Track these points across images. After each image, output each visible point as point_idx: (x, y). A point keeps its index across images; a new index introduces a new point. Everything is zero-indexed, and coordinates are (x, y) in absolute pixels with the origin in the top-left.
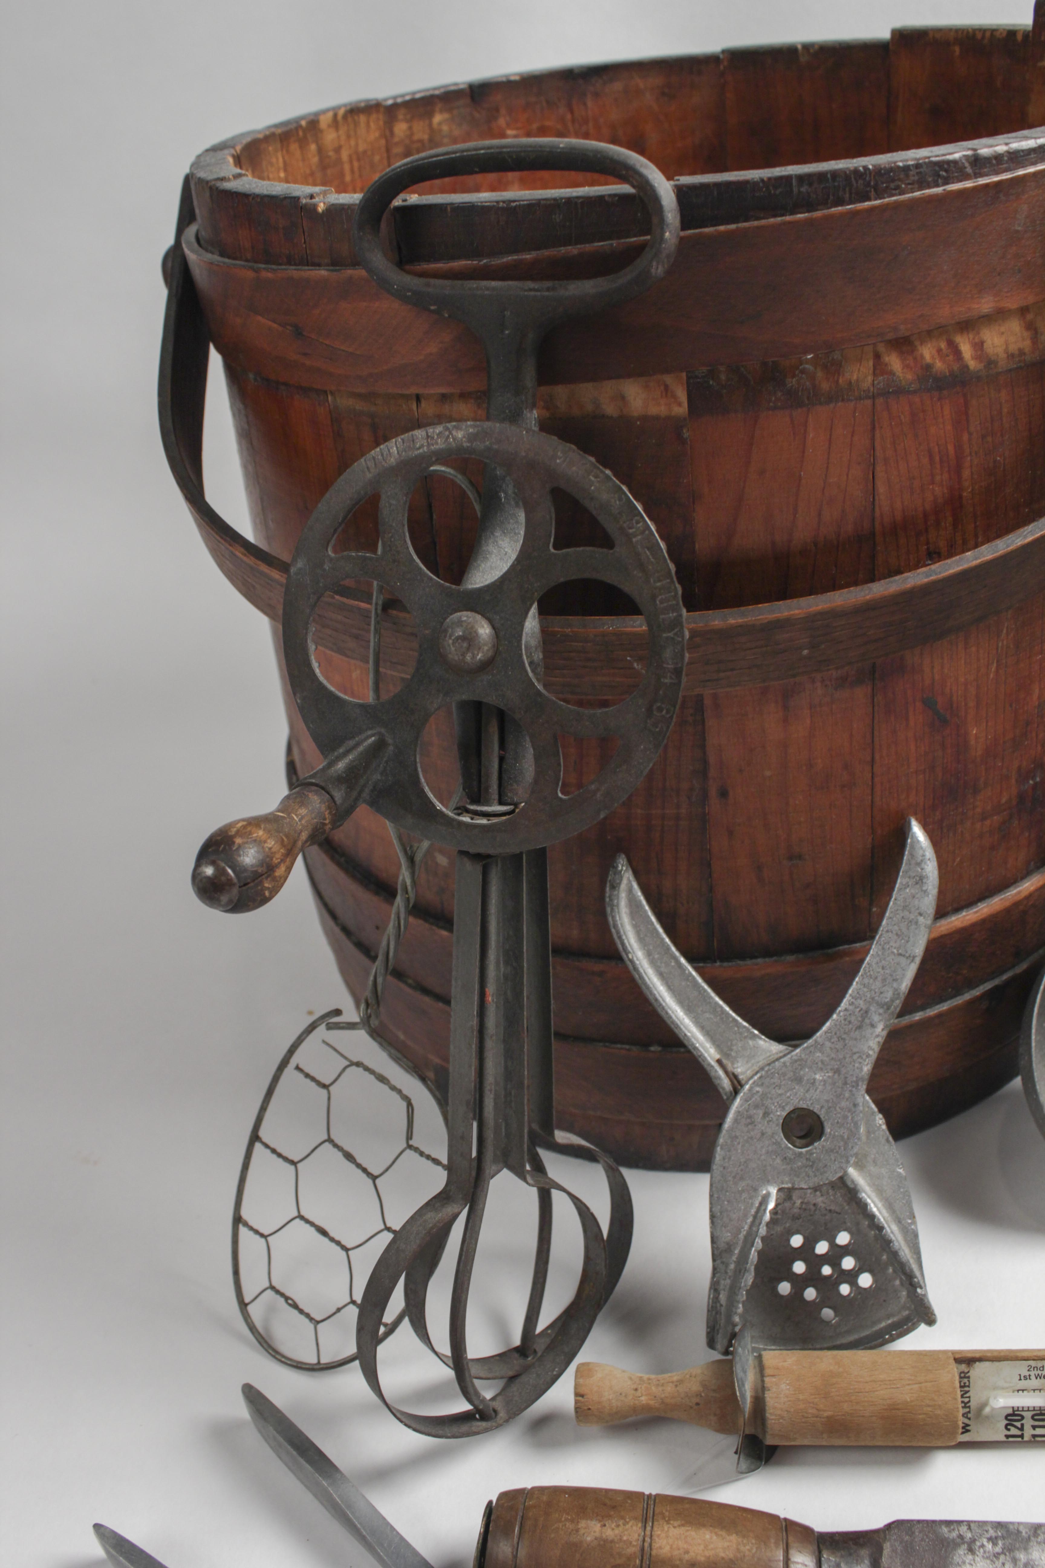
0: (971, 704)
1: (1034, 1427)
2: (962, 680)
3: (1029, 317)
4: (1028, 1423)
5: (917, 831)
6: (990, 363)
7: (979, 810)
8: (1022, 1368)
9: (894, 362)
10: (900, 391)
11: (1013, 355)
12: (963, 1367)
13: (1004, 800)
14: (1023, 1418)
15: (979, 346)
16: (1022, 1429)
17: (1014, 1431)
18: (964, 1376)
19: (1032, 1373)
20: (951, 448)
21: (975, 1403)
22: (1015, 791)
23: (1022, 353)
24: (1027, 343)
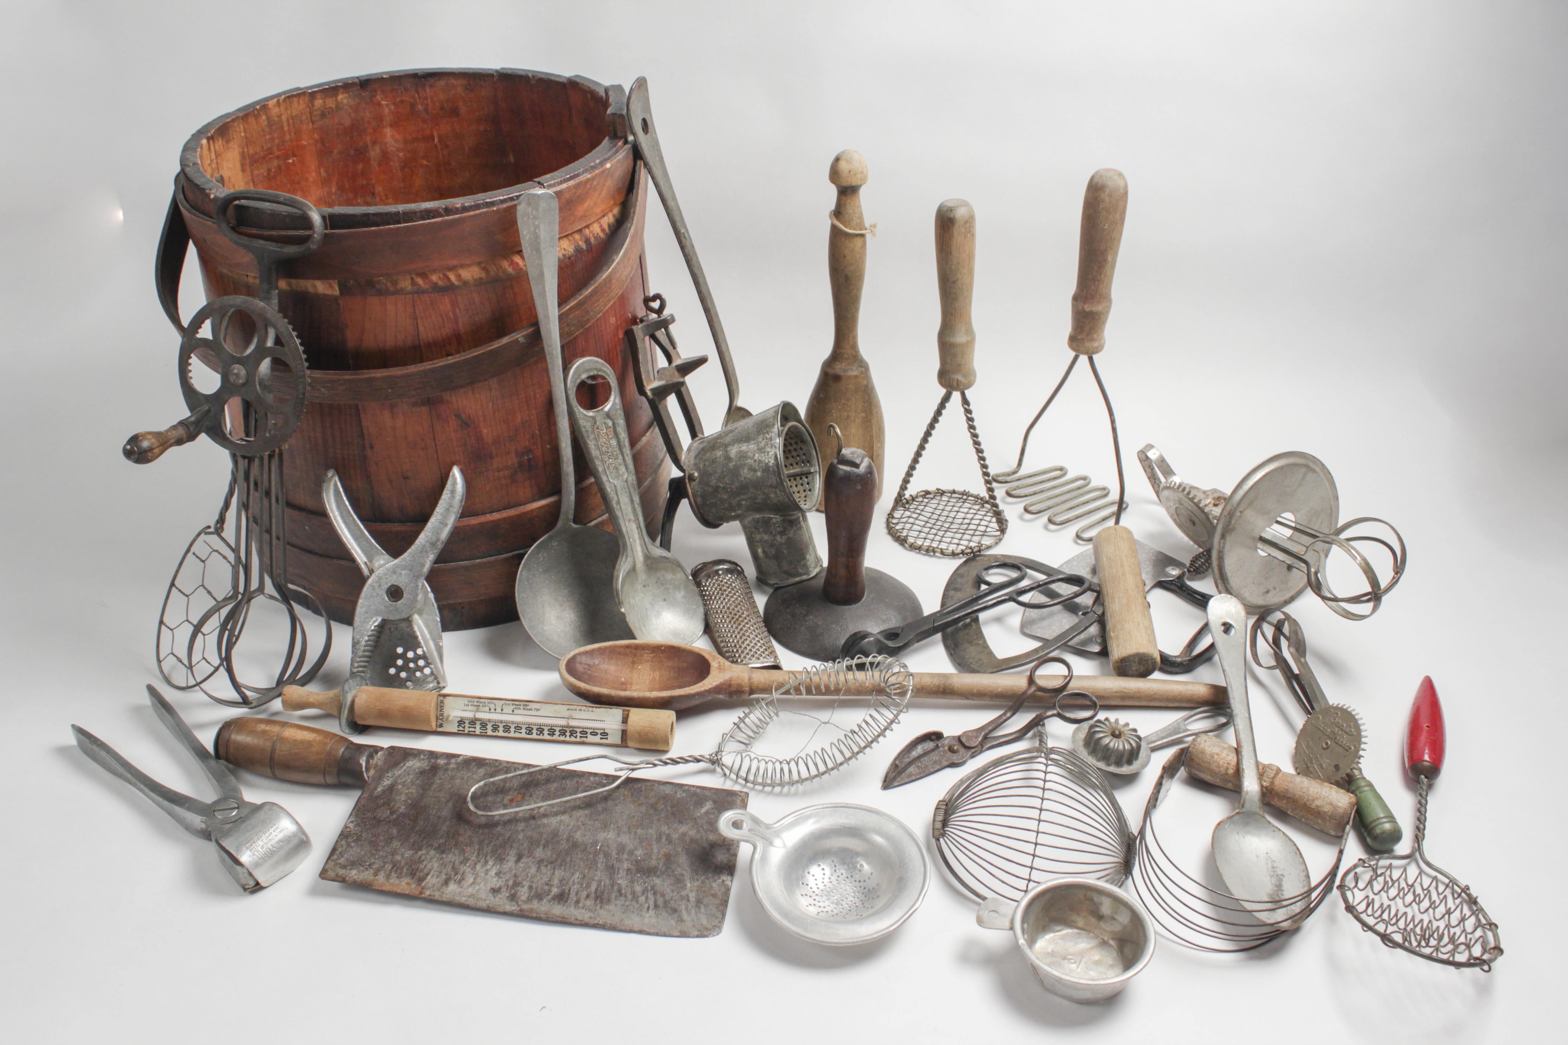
0: (481, 419)
1: (469, 727)
2: (474, 408)
3: (483, 265)
4: (467, 725)
5: (456, 472)
6: (465, 283)
7: (495, 467)
8: (465, 701)
9: (420, 281)
10: (424, 292)
11: (476, 280)
12: (442, 699)
13: (510, 464)
14: (465, 723)
15: (459, 276)
16: (464, 728)
17: (461, 728)
18: (442, 702)
19: (470, 704)
20: (451, 314)
21: (445, 715)
22: (515, 460)
23: (481, 279)
24: (483, 275)
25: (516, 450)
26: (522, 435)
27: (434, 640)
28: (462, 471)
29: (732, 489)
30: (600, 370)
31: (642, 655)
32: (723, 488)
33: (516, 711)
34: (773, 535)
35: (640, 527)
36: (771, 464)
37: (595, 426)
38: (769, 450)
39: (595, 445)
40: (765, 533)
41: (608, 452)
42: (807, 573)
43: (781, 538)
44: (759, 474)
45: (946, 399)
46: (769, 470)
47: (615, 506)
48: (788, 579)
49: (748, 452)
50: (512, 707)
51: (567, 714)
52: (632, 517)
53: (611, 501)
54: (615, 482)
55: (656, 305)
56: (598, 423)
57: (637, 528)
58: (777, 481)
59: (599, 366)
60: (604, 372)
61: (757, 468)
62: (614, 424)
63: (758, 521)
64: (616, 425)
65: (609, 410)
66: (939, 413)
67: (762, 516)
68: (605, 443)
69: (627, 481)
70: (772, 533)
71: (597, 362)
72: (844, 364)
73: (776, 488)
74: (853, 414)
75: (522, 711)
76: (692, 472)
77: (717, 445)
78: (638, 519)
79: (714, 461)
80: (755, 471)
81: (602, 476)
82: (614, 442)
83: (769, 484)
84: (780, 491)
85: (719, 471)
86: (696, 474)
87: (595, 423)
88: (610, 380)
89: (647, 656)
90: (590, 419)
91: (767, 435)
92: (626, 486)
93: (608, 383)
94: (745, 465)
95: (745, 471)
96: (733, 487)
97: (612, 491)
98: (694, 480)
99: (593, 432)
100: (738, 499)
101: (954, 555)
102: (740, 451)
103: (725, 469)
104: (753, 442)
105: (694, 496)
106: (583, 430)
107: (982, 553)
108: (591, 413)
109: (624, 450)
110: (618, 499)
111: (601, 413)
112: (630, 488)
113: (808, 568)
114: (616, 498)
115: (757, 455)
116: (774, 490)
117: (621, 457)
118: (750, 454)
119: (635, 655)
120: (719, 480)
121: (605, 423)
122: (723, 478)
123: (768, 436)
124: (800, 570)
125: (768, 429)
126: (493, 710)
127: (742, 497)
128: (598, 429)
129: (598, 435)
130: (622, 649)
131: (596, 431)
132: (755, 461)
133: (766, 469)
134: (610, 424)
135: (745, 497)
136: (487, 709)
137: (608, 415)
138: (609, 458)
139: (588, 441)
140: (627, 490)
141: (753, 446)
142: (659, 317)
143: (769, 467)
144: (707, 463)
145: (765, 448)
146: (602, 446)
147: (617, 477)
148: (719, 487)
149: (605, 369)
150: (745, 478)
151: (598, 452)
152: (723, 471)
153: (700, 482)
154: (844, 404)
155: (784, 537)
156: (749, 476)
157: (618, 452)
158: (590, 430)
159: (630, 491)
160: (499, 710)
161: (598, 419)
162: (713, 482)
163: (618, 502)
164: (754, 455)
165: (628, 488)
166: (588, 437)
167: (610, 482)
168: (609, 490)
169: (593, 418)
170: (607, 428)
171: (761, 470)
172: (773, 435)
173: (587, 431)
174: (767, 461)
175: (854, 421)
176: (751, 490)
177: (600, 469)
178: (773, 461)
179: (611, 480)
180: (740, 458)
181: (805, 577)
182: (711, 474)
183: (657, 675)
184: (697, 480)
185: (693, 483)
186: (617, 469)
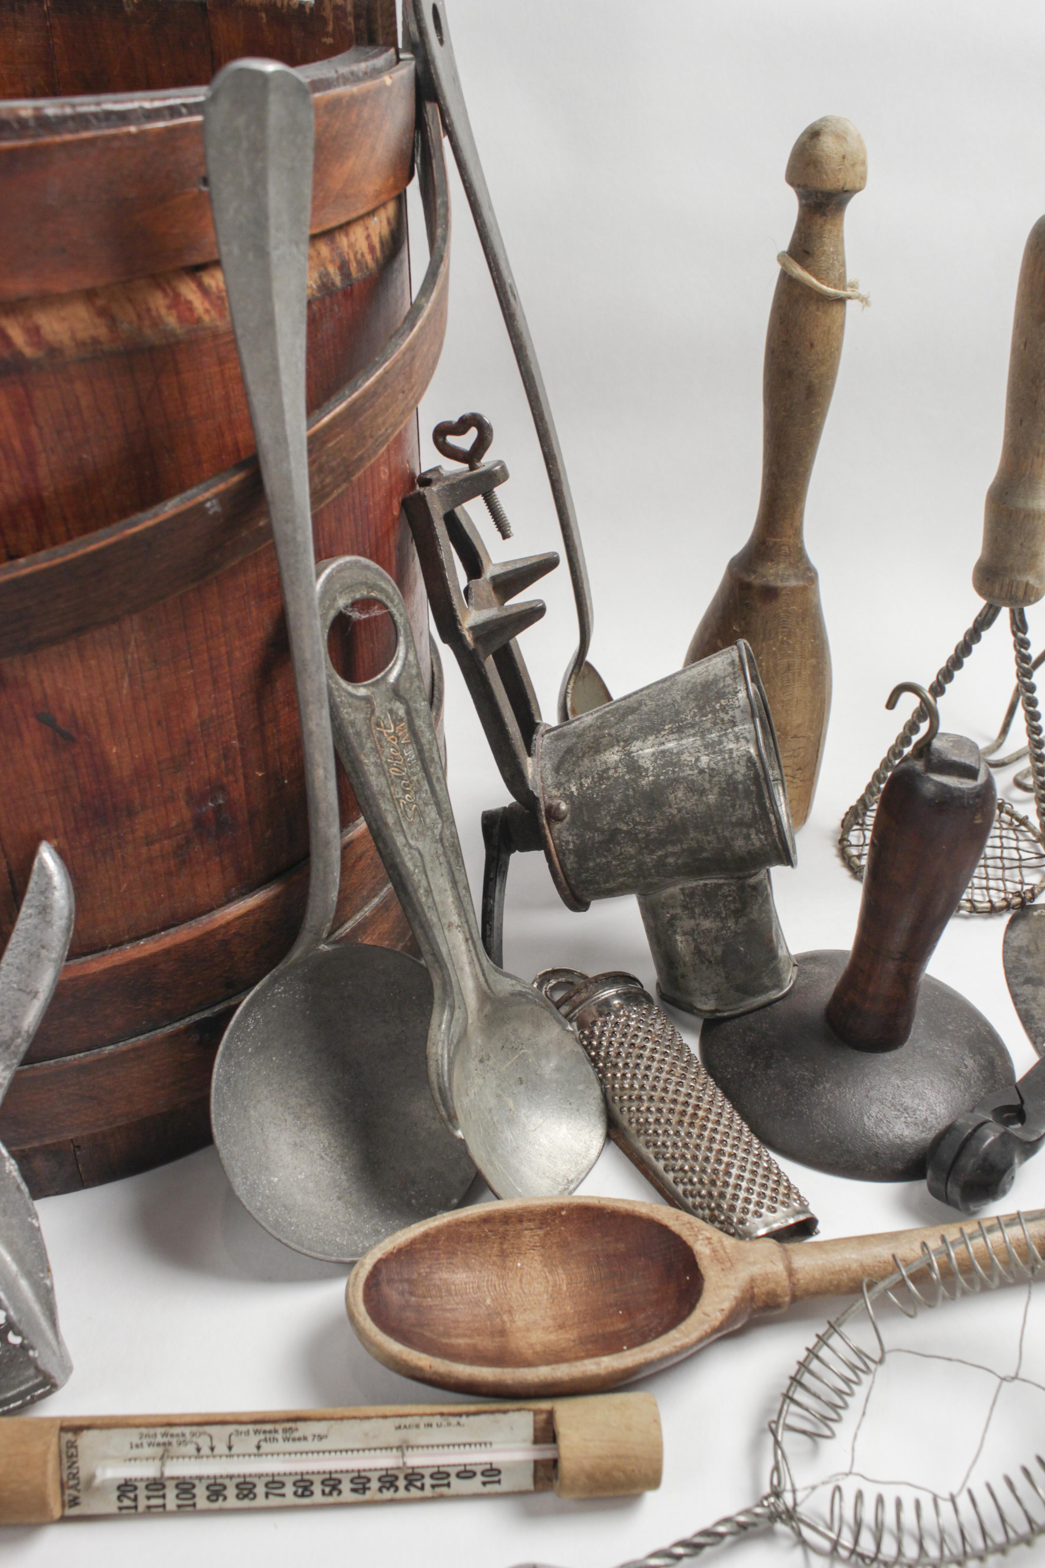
0: (104, 720)
1: (148, 1498)
2: (84, 694)
3: (99, 301)
4: (142, 1493)
5: (48, 857)
6: (54, 351)
7: (140, 834)
8: (133, 1435)
11: (84, 343)
12: (69, 1436)
13: (174, 824)
14: (136, 1488)
15: (34, 332)
16: (135, 1499)
17: (127, 1502)
18: (70, 1445)
19: (145, 1441)
20: (16, 443)
21: (83, 1475)
22: (187, 814)
23: (95, 341)
24: (102, 331)
25: (188, 790)
26: (202, 754)
27: (29, 1275)
28: (61, 853)
29: (648, 835)
30: (372, 587)
31: (518, 1235)
32: (627, 833)
33: (266, 1447)
34: (722, 919)
35: (472, 937)
36: (739, 777)
37: (373, 719)
38: (732, 746)
39: (376, 764)
40: (706, 916)
41: (401, 778)
42: (778, 985)
43: (737, 923)
44: (712, 798)
45: (984, 621)
46: (736, 789)
47: (423, 899)
48: (742, 1000)
49: (680, 753)
50: (254, 1440)
51: (395, 1438)
52: (455, 919)
53: (416, 891)
54: (420, 845)
55: (465, 441)
56: (377, 713)
57: (467, 940)
58: (754, 812)
59: (371, 577)
60: (382, 590)
61: (707, 786)
62: (408, 712)
63: (692, 894)
64: (414, 714)
65: (398, 679)
66: (964, 649)
67: (702, 882)
68: (395, 758)
69: (441, 840)
70: (718, 914)
71: (367, 567)
72: (782, 566)
73: (749, 826)
74: (797, 661)
75: (281, 1446)
76: (555, 802)
77: (605, 741)
78: (467, 922)
79: (602, 776)
80: (702, 792)
81: (394, 834)
82: (410, 753)
83: (734, 819)
84: (758, 832)
85: (617, 798)
86: (563, 807)
87: (373, 712)
88: (394, 610)
89: (530, 1236)
90: (363, 704)
91: (722, 715)
92: (440, 851)
93: (391, 615)
94: (677, 780)
95: (680, 794)
96: (652, 829)
97: (416, 866)
98: (560, 820)
99: (370, 734)
100: (660, 853)
101: (993, 911)
102: (663, 752)
103: (631, 792)
104: (692, 731)
105: (560, 852)
106: (351, 731)
107: (1037, 902)
108: (362, 691)
109: (432, 770)
110: (429, 883)
111: (383, 687)
112: (449, 853)
113: (780, 975)
114: (424, 883)
115: (704, 760)
116: (745, 831)
117: (426, 787)
118: (685, 757)
119: (504, 1237)
120: (619, 815)
121: (391, 711)
122: (629, 812)
123: (726, 718)
124: (767, 981)
125: (723, 702)
126: (205, 1450)
127: (670, 849)
128: (378, 725)
129: (380, 740)
130: (473, 1229)
131: (375, 730)
132: (702, 771)
133: (730, 787)
134: (402, 712)
135: (677, 848)
136: (191, 1449)
137: (396, 692)
138: (406, 792)
139: (362, 757)
140: (442, 859)
141: (691, 739)
142: (472, 468)
143: (736, 783)
144: (587, 782)
145: (720, 742)
146: (389, 764)
147: (422, 834)
148: (618, 831)
149: (383, 584)
150: (679, 810)
151: (382, 780)
152: (627, 796)
153: (573, 822)
154: (783, 642)
155: (743, 920)
156: (688, 805)
157: (421, 775)
158: (364, 729)
159: (448, 862)
160: (221, 1448)
161: (377, 702)
162: (605, 821)
163: (429, 892)
164: (698, 759)
165: (445, 854)
166: (362, 747)
167: (411, 847)
168: (409, 865)
169: (367, 699)
170: (396, 721)
171: (716, 790)
172: (737, 713)
173: (358, 734)
174: (730, 771)
175: (800, 673)
176: (692, 834)
177: (390, 820)
178: (743, 770)
179: (412, 842)
180: (663, 766)
181: (775, 994)
182: (598, 805)
183: (561, 1277)
184: (567, 819)
185: (558, 826)
186: (420, 814)
